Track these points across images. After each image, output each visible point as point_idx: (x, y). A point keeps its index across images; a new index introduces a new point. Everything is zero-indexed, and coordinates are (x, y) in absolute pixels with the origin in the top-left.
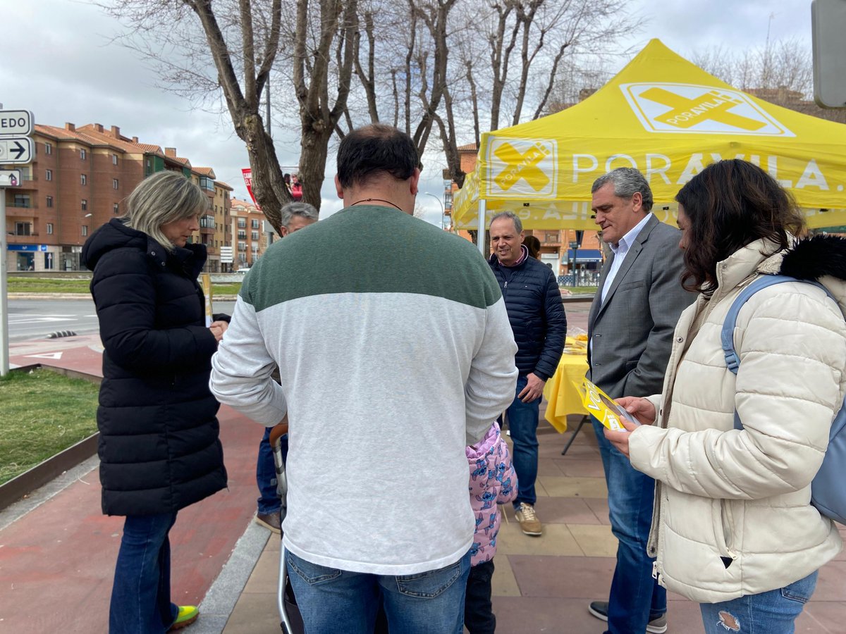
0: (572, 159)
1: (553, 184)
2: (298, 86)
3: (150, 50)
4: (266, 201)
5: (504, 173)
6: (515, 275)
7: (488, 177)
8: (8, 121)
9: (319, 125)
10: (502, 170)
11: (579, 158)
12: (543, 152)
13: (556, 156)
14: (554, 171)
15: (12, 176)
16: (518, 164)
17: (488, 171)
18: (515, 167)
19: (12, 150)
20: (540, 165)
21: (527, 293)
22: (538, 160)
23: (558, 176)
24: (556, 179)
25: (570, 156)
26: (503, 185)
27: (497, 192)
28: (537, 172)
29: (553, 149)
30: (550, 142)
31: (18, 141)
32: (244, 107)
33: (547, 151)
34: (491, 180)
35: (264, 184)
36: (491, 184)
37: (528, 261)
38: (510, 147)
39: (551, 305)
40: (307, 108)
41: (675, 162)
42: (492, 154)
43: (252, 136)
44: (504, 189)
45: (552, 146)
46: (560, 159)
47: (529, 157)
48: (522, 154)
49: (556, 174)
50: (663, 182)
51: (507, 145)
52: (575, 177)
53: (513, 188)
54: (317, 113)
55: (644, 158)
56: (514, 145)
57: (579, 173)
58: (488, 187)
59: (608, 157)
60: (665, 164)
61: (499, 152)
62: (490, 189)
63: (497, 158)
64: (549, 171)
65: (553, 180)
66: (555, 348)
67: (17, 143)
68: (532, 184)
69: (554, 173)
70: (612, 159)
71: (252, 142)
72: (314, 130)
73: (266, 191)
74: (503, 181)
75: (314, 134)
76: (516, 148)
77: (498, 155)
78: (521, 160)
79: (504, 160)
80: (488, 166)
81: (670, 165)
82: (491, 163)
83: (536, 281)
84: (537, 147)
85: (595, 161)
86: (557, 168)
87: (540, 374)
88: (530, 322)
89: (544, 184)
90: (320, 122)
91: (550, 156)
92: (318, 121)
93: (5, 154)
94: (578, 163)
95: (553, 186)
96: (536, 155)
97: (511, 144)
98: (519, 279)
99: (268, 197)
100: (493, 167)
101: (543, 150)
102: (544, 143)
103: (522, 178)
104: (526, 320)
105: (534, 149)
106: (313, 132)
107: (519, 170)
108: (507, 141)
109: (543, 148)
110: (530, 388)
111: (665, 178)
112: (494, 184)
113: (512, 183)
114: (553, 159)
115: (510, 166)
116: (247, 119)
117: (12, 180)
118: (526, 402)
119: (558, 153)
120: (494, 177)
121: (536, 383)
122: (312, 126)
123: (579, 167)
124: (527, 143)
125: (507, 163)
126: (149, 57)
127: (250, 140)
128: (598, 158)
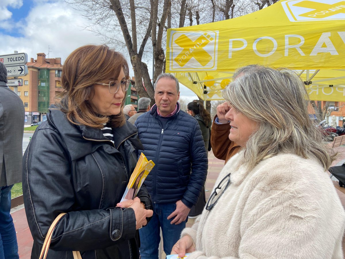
0: (228, 42)
1: (214, 60)
2: (153, 41)
3: (99, 31)
4: (141, 92)
5: (180, 55)
6: (169, 124)
7: (170, 58)
8: (18, 58)
9: (162, 57)
10: (179, 53)
11: (233, 41)
12: (208, 39)
13: (217, 41)
14: (215, 51)
15: (19, 81)
16: (190, 48)
17: (170, 54)
18: (188, 50)
19: (19, 70)
20: (206, 48)
21: (178, 138)
22: (204, 44)
23: (218, 54)
24: (216, 56)
25: (227, 40)
26: (181, 63)
27: (177, 67)
28: (204, 53)
29: (216, 36)
30: (214, 32)
31: (21, 66)
32: (132, 52)
33: (212, 38)
34: (172, 60)
35: (140, 85)
36: (172, 63)
37: (180, 114)
38: (186, 37)
39: (197, 147)
40: (156, 50)
41: (308, 39)
42: (174, 42)
43: (134, 64)
44: (180, 66)
45: (215, 35)
46: (219, 43)
47: (198, 43)
48: (193, 41)
49: (217, 53)
50: (299, 54)
51: (184, 36)
52: (230, 54)
53: (187, 64)
54: (160, 52)
55: (283, 38)
56: (189, 36)
57: (233, 52)
58: (171, 64)
59: (255, 40)
60: (300, 41)
61: (179, 41)
62: (172, 66)
63: (176, 45)
64: (211, 52)
65: (215, 57)
66: (198, 181)
67: (21, 67)
68: (200, 61)
69: (215, 53)
70: (258, 40)
71: (135, 66)
72: (159, 59)
73: (141, 88)
74: (180, 60)
75: (160, 61)
76: (190, 38)
77: (177, 43)
78: (193, 45)
79: (181, 46)
80: (171, 51)
81: (304, 42)
82: (172, 49)
83: (186, 129)
84: (204, 36)
85: (245, 42)
86: (217, 49)
87: (186, 202)
88: (181, 161)
89: (208, 61)
90: (162, 56)
91: (213, 41)
92: (161, 55)
93: (17, 72)
94: (233, 45)
95: (214, 62)
96: (203, 41)
97: (186, 35)
98: (172, 127)
99: (142, 90)
100: (174, 51)
101: (208, 38)
102: (210, 33)
103: (193, 58)
104: (177, 160)
105: (202, 38)
106: (159, 60)
107: (191, 52)
108: (184, 34)
109: (209, 36)
110: (178, 213)
111: (300, 52)
112: (175, 63)
113: (186, 61)
114: (215, 44)
115: (184, 50)
116: (133, 56)
117: (19, 83)
118: (174, 224)
119: (219, 39)
120: (174, 58)
121: (182, 209)
122: (158, 57)
123: (233, 47)
124: (197, 34)
125: (183, 48)
126: (99, 34)
127: (134, 66)
128: (247, 40)
